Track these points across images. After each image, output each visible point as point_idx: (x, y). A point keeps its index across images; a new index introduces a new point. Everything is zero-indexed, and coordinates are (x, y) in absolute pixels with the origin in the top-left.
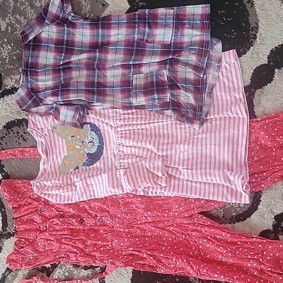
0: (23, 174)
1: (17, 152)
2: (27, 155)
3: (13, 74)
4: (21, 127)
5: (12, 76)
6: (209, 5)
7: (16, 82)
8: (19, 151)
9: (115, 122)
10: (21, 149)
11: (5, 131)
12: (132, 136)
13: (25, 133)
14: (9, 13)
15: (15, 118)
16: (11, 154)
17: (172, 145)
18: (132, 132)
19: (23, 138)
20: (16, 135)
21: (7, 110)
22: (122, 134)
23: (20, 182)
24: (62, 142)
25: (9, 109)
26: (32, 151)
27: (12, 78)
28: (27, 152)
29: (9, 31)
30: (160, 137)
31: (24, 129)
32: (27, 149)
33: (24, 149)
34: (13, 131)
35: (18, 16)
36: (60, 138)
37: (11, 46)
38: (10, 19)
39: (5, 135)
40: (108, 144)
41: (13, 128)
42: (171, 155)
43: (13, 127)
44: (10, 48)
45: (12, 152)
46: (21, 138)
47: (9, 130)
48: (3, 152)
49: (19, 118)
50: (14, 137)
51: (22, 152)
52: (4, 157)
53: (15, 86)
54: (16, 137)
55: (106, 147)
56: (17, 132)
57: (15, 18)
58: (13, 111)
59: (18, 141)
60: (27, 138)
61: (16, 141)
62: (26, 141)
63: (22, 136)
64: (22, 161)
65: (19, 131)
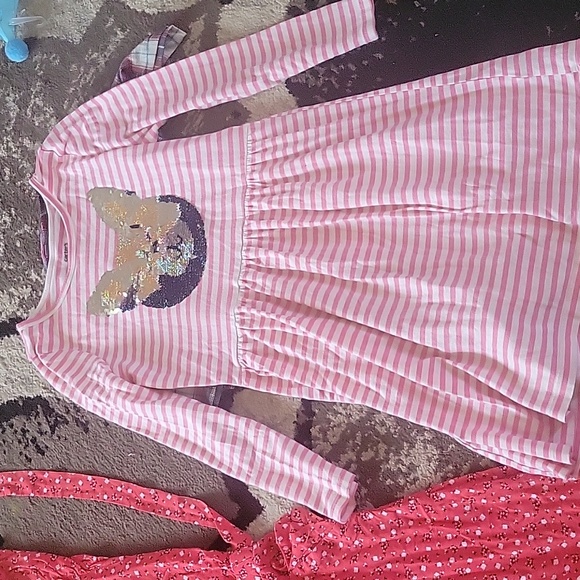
0: (35, 537)
2: (45, 490)
3: (15, 284)
4: (33, 418)
5: (12, 290)
7: (20, 305)
8: (27, 478)
10: (30, 473)
13: (41, 433)
14: (7, 134)
15: (18, 395)
19: (37, 446)
20: (20, 437)
23: (25, 558)
26: (57, 481)
27: (11, 295)
28: (45, 482)
29: (7, 178)
31: (39, 424)
32: (46, 475)
34: (12, 426)
35: (27, 142)
37: (11, 215)
38: (8, 149)
41: (13, 421)
43: (13, 416)
44: (7, 219)
45: (10, 480)
46: (32, 446)
47: (4, 423)
49: (27, 394)
50: (17, 443)
51: (34, 482)
53: (19, 314)
54: (20, 442)
56: (23, 430)
57: (22, 146)
58: (13, 378)
59: (24, 452)
60: (47, 447)
61: (21, 453)
62: (43, 454)
63: (34, 440)
64: (32, 504)
65: (27, 428)
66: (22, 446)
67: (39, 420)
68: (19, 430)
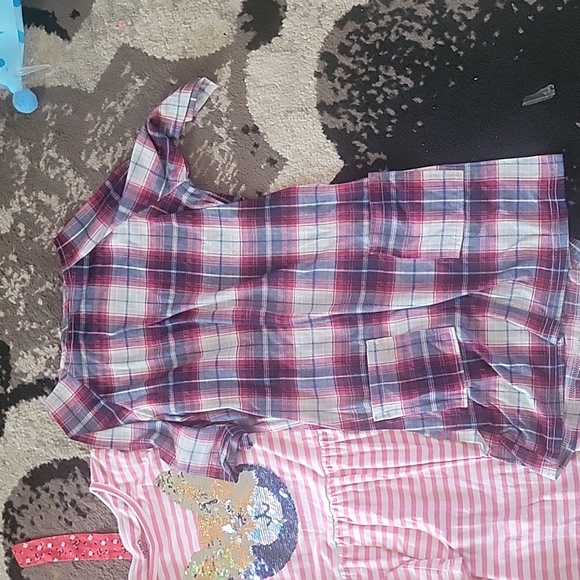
1: (63, 544)
2: (91, 554)
3: (40, 344)
4: (70, 481)
5: (37, 350)
6: (558, 158)
7: (48, 365)
8: (69, 543)
9: (324, 465)
10: (72, 537)
11: (28, 492)
12: (373, 498)
13: (81, 496)
14: (19, 188)
15: (52, 458)
16: (49, 552)
17: (483, 521)
18: (372, 487)
19: (78, 509)
20: (57, 501)
21: (28, 436)
22: (345, 494)
24: (185, 517)
25: (34, 435)
26: (103, 543)
27: (36, 356)
28: (90, 546)
29: (22, 234)
30: (448, 499)
31: (78, 486)
32: (90, 538)
33: (82, 538)
34: (47, 490)
35: (42, 196)
36: (178, 508)
37: (29, 273)
38: (21, 203)
39: (27, 503)
40: (308, 518)
41: (47, 485)
42: (484, 547)
43: (49, 480)
44: (27, 277)
45: (50, 546)
46: (71, 510)
47: (39, 489)
48: (25, 545)
49: (61, 456)
50: (53, 507)
51: (78, 547)
52: (28, 561)
53: (46, 374)
54: (58, 506)
55: (304, 527)
56: (60, 494)
57: (36, 199)
58: (45, 440)
59: (63, 516)
60: (88, 509)
61: (60, 518)
62: (85, 516)
63: (73, 503)
64: (77, 568)
65: (65, 491)
66: (60, 510)
67: (78, 482)
68: (56, 494)
